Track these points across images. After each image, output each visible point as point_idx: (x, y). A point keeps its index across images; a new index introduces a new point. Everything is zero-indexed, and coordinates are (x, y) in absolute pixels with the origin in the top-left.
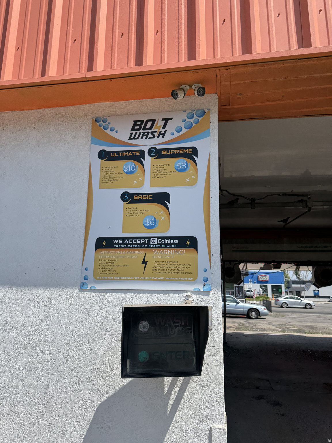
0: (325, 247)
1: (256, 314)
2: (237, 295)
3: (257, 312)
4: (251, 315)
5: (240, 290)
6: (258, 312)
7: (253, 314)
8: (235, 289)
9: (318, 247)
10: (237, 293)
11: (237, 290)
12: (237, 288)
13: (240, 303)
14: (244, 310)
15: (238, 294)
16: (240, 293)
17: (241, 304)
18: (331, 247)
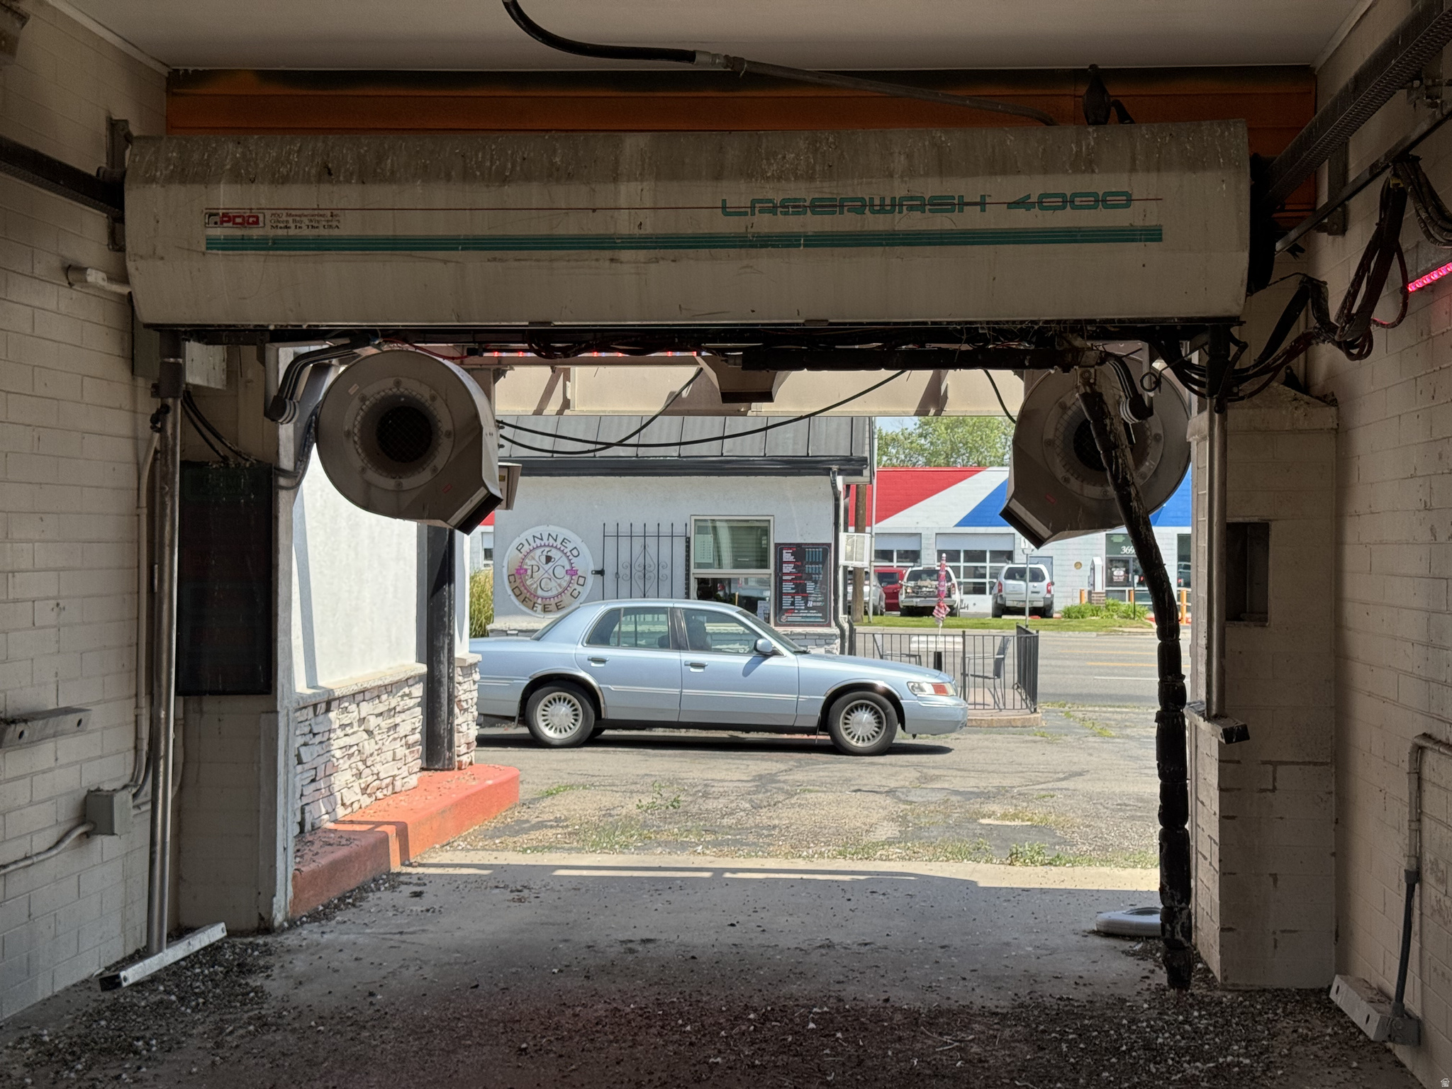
0: (941, 204)
1: (880, 723)
2: (787, 601)
3: (884, 709)
4: (844, 733)
5: (809, 568)
6: (891, 709)
7: (859, 723)
8: (780, 562)
9: (882, 209)
10: (788, 587)
11: (788, 568)
12: (787, 556)
13: (775, 653)
14: (803, 697)
15: (798, 598)
16: (810, 587)
17: (786, 662)
18: (982, 204)
